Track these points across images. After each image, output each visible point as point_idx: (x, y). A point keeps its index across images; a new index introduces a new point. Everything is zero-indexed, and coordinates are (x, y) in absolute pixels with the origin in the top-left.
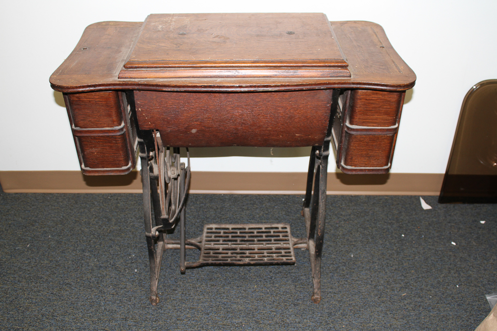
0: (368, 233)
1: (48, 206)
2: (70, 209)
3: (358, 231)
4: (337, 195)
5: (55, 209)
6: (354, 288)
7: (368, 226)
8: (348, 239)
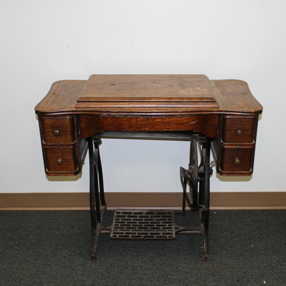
0: (263, 233)
1: (27, 218)
2: (44, 220)
3: (256, 232)
4: (239, 210)
5: (33, 220)
6: (255, 265)
7: (263, 228)
8: (249, 237)
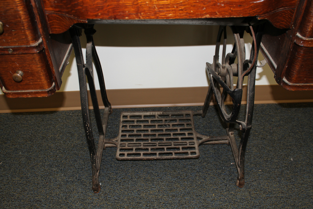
0: (299, 137)
1: (19, 124)
2: (38, 126)
3: (290, 136)
4: (264, 104)
5: (24, 127)
6: (302, 192)
7: (297, 131)
8: (284, 144)
